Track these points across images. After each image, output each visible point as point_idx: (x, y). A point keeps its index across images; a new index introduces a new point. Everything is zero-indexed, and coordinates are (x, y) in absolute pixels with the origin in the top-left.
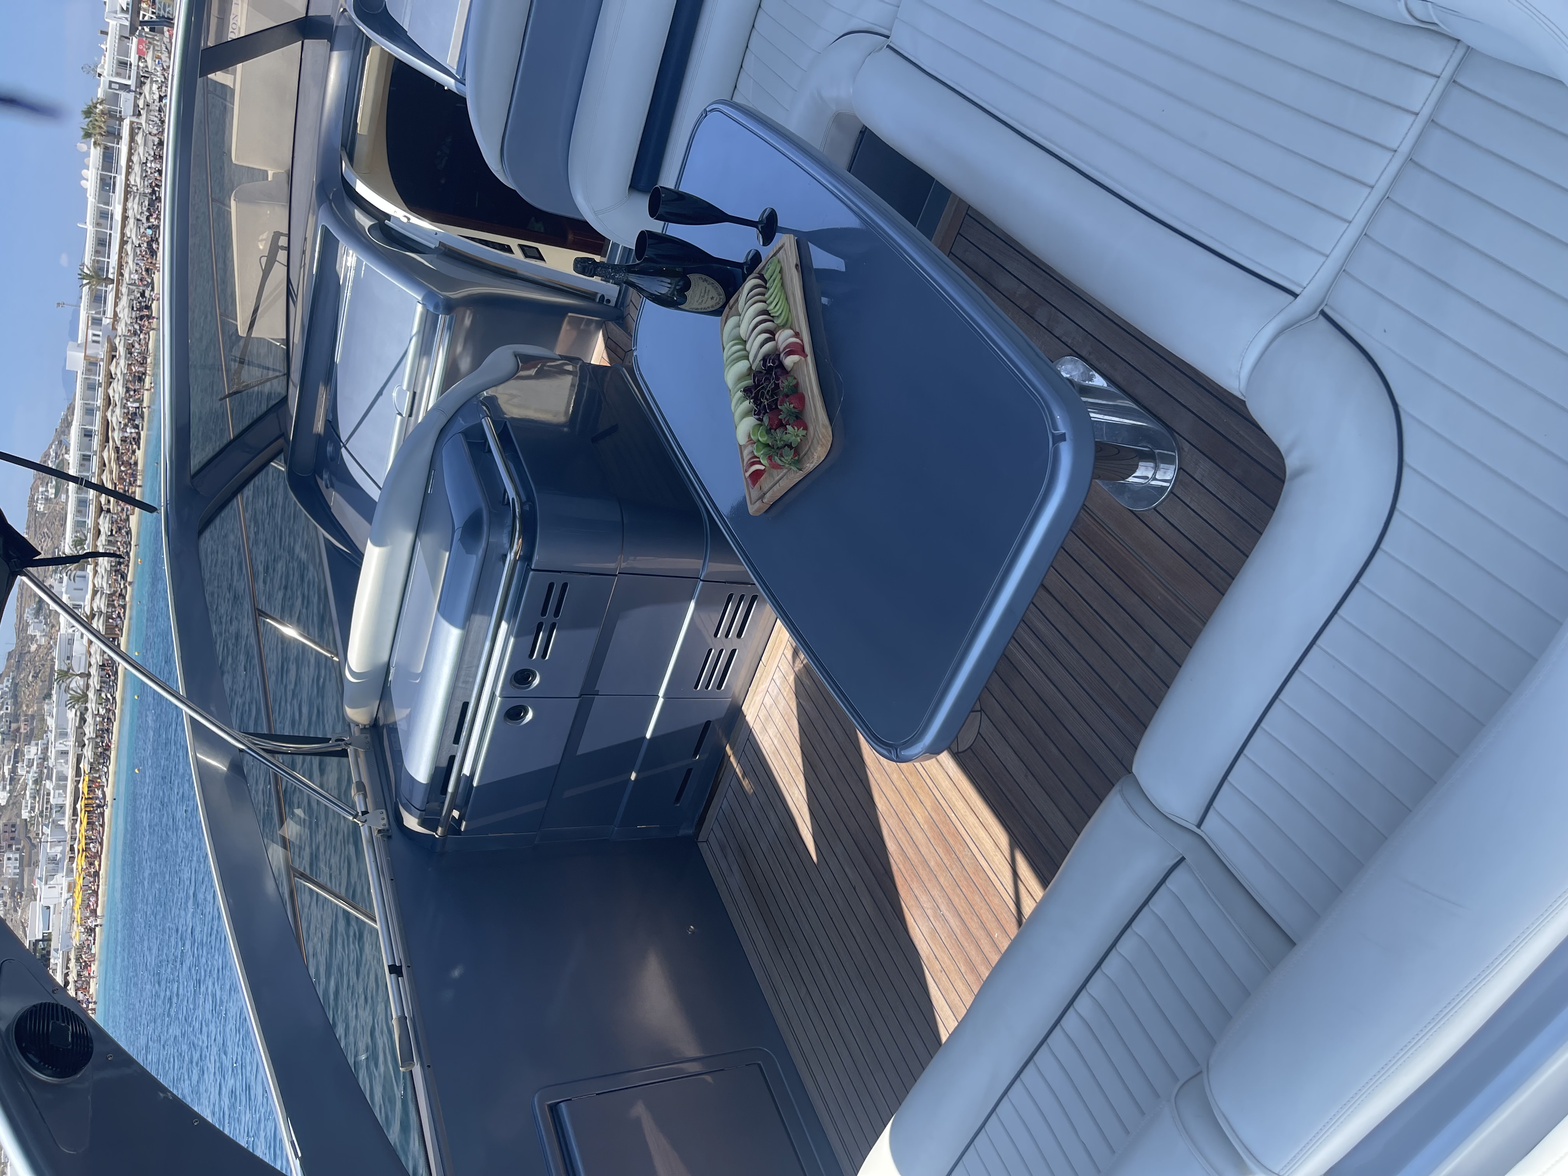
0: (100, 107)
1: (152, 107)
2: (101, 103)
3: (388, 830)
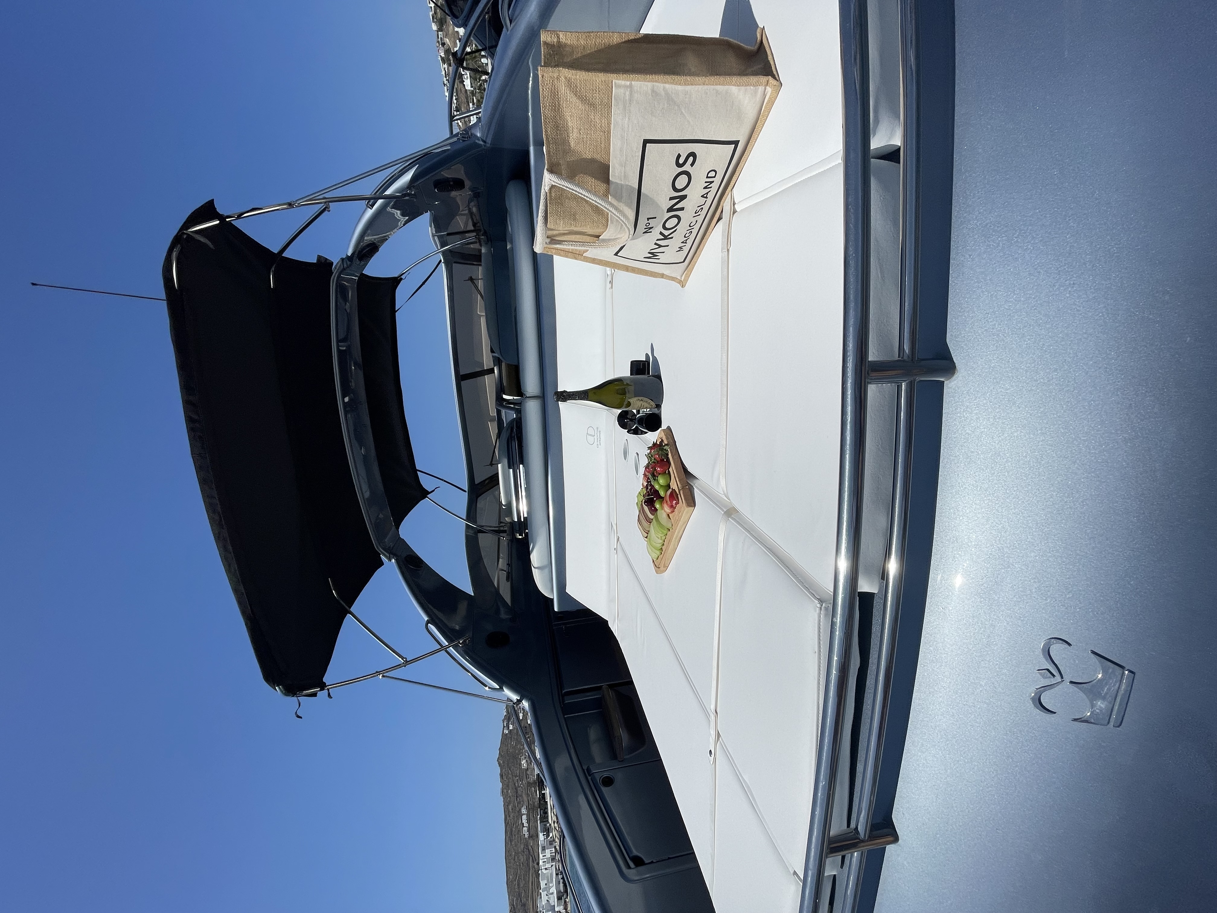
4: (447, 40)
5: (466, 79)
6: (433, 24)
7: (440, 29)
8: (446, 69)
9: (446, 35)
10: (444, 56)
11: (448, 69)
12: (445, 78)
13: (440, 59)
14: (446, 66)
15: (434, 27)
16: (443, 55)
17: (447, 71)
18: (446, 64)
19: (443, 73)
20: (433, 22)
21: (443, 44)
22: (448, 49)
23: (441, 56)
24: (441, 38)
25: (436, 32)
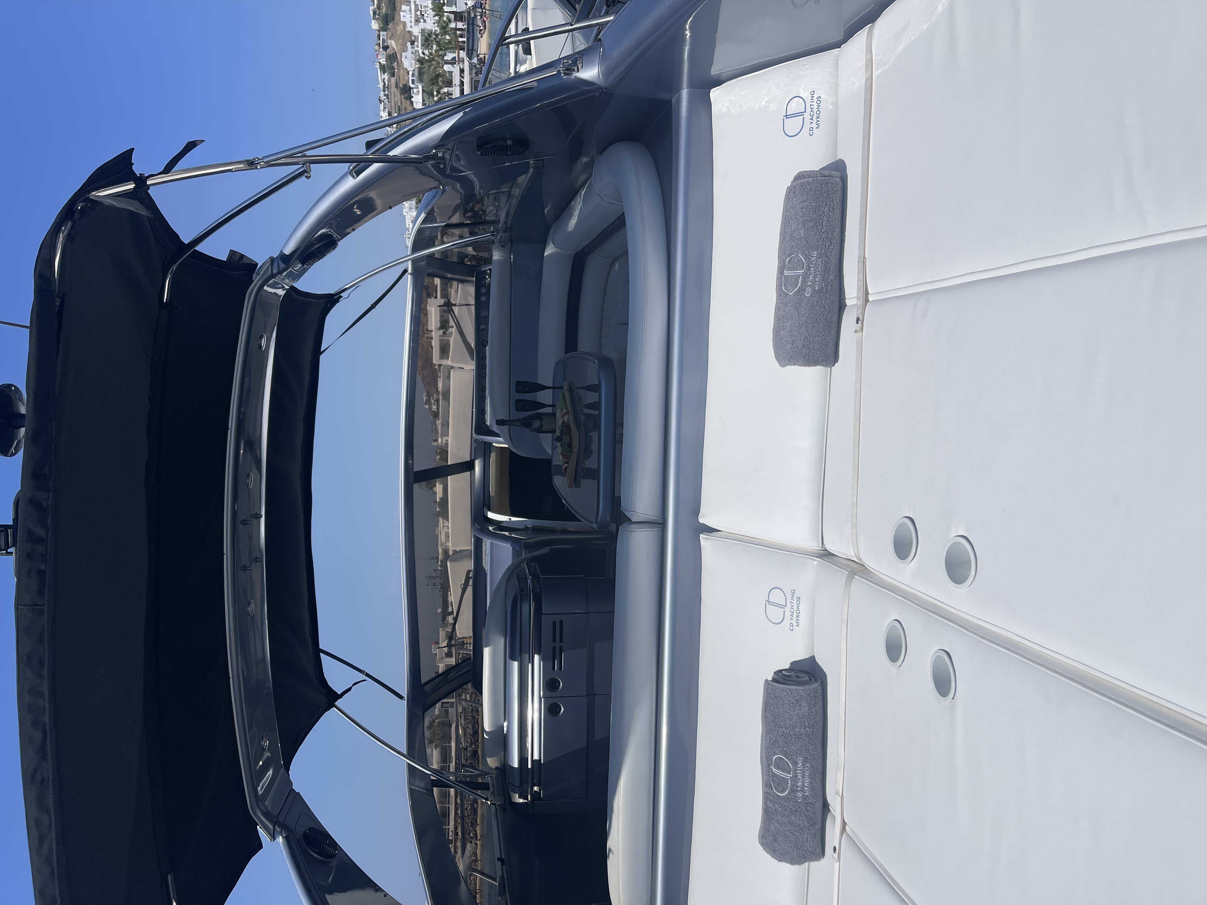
0: (437, 721)
1: (467, 710)
2: (437, 719)
3: (503, 805)
4: (393, 42)
5: (415, 94)
6: (373, 22)
7: (384, 28)
8: (386, 81)
9: (392, 37)
10: (385, 63)
11: (389, 80)
12: (382, 93)
13: (378, 66)
14: (386, 76)
15: (375, 25)
16: (383, 61)
17: (387, 83)
18: (386, 74)
19: (381, 85)
20: (374, 19)
21: (386, 48)
22: (393, 54)
23: (380, 63)
24: (383, 40)
25: (377, 32)
